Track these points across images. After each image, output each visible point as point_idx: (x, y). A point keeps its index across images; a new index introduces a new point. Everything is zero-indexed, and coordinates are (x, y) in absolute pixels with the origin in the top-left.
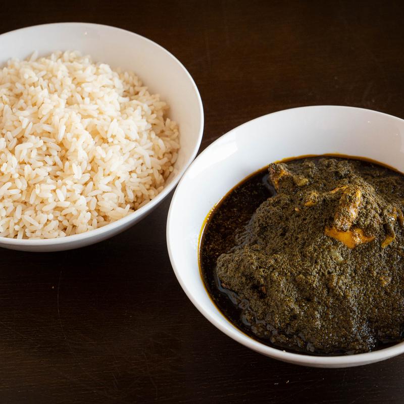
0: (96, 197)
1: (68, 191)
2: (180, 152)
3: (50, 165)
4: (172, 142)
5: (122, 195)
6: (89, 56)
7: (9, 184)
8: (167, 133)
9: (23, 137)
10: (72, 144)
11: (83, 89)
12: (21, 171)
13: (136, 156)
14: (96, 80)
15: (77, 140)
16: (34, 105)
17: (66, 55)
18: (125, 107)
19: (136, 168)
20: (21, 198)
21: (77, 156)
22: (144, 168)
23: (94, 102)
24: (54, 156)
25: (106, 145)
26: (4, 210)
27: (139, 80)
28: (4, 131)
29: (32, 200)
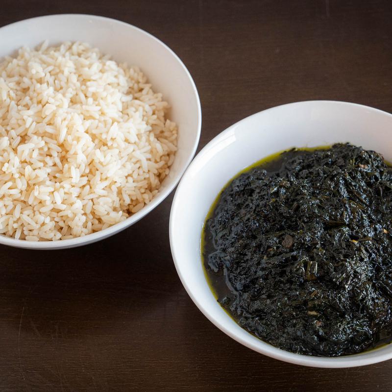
0: (92, 200)
1: (65, 193)
2: (177, 155)
3: (50, 166)
4: (170, 144)
5: (117, 199)
6: (96, 50)
7: (10, 184)
8: (166, 134)
9: (26, 135)
10: (73, 147)
11: (87, 87)
12: (22, 169)
13: (134, 160)
14: (101, 78)
15: (78, 143)
16: (39, 102)
17: (74, 48)
18: (128, 106)
19: (133, 172)
20: (20, 197)
21: (76, 159)
22: (141, 172)
23: (97, 103)
24: (54, 157)
25: (105, 148)
26: (4, 208)
27: (144, 75)
28: (8, 128)
29: (31, 201)
